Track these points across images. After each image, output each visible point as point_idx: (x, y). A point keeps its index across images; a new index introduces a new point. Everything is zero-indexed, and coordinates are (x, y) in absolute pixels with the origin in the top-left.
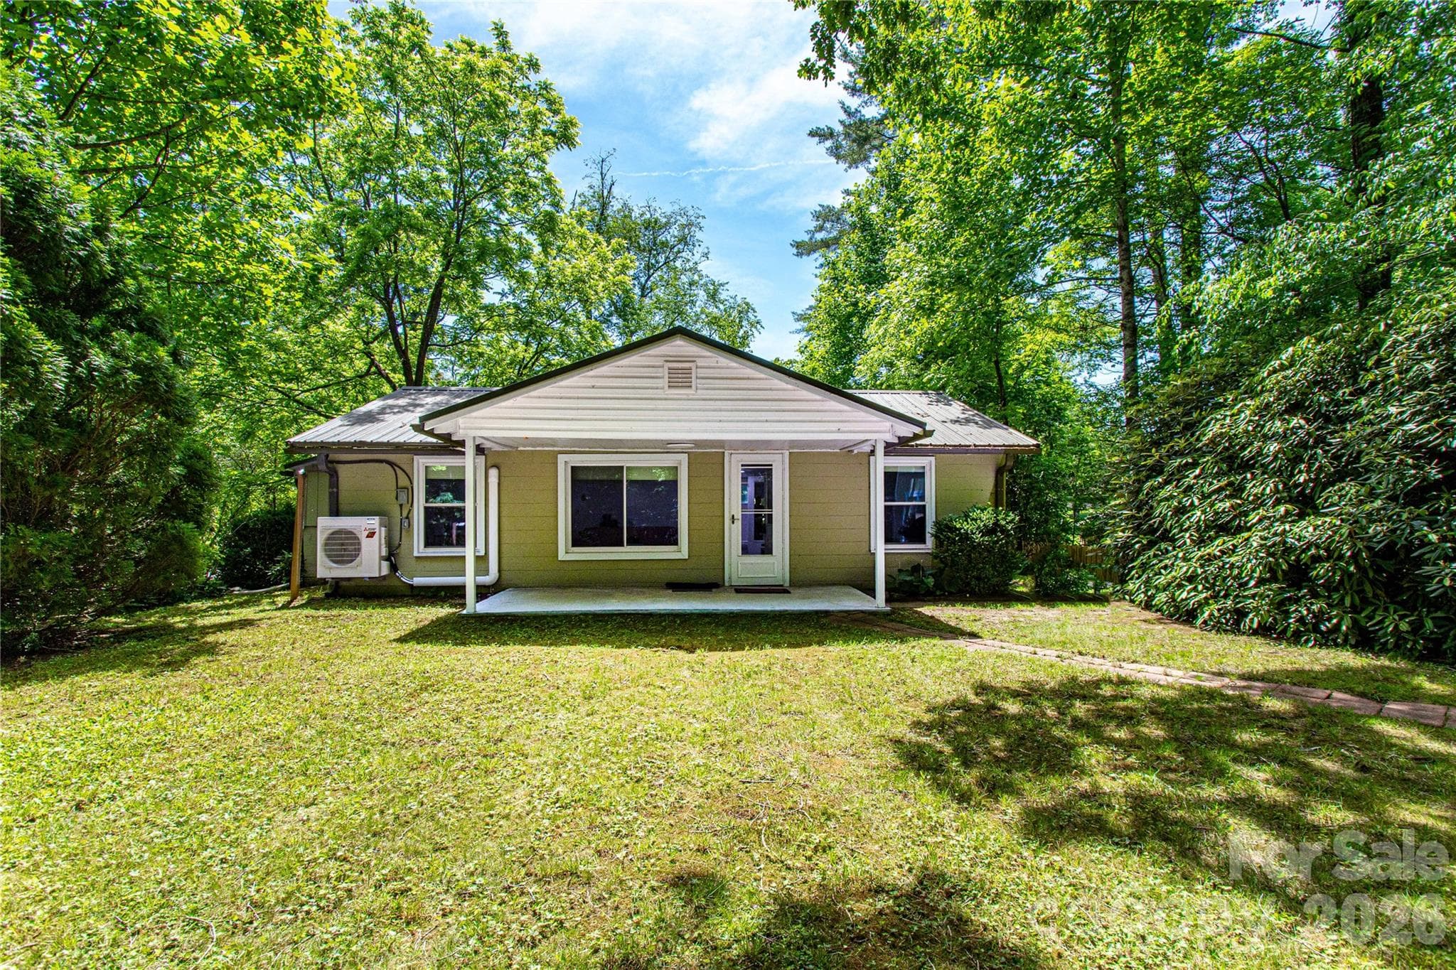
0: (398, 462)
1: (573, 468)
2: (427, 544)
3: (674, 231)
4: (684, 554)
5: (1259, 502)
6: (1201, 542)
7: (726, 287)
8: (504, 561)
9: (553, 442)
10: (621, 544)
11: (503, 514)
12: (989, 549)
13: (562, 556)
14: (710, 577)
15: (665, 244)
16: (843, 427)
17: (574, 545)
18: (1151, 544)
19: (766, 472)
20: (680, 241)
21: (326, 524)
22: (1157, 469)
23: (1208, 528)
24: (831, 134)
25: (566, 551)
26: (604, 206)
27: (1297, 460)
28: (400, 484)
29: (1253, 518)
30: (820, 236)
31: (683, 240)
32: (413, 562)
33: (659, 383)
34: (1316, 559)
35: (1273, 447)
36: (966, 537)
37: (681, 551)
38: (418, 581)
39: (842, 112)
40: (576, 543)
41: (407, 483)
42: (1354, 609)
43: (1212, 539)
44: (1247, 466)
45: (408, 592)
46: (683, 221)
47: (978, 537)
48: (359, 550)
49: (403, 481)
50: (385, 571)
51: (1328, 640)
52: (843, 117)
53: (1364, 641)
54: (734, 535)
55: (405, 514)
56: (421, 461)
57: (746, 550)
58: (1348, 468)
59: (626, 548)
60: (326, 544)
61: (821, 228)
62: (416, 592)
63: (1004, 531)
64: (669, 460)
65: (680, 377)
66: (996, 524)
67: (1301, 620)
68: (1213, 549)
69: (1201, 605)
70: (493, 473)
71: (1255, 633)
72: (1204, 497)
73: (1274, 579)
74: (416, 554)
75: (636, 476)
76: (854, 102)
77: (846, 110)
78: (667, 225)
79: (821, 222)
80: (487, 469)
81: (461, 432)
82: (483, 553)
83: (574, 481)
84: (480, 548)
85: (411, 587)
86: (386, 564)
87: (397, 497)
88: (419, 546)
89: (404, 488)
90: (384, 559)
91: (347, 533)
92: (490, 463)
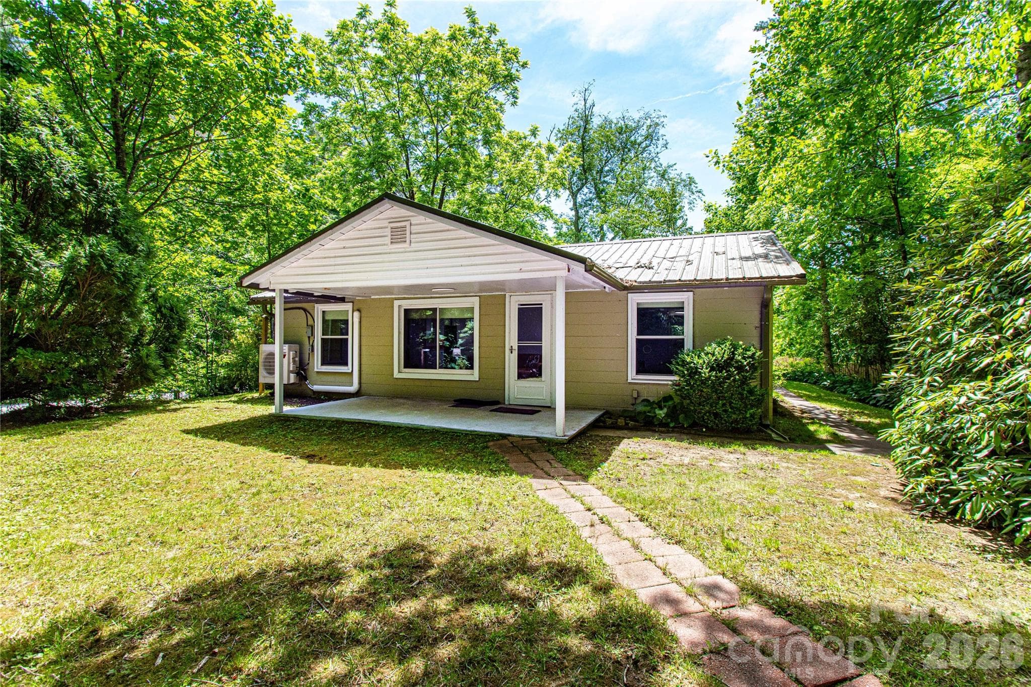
0: (309, 310)
1: (406, 310)
2: (323, 364)
3: (643, 131)
4: (476, 377)
7: (675, 167)
8: (363, 377)
10: (435, 368)
11: (363, 343)
13: (396, 375)
14: (494, 395)
15: (634, 143)
16: (524, 266)
17: (404, 368)
20: (646, 138)
25: (398, 371)
26: (587, 122)
28: (308, 322)
31: (649, 137)
32: (315, 375)
33: (385, 240)
37: (474, 374)
38: (316, 388)
40: (406, 366)
41: (312, 322)
46: (648, 122)
50: (294, 380)
54: (512, 363)
55: (311, 343)
56: (320, 308)
57: (520, 376)
59: (438, 371)
60: (264, 362)
62: (315, 395)
64: (467, 302)
65: (398, 235)
70: (356, 315)
74: (316, 370)
75: (444, 315)
78: (638, 127)
80: (353, 313)
81: (272, 286)
82: (350, 370)
83: (406, 320)
84: (350, 367)
85: (313, 391)
86: (293, 376)
87: (307, 332)
88: (317, 365)
89: (311, 326)
90: (292, 372)
91: (273, 355)
92: (356, 308)
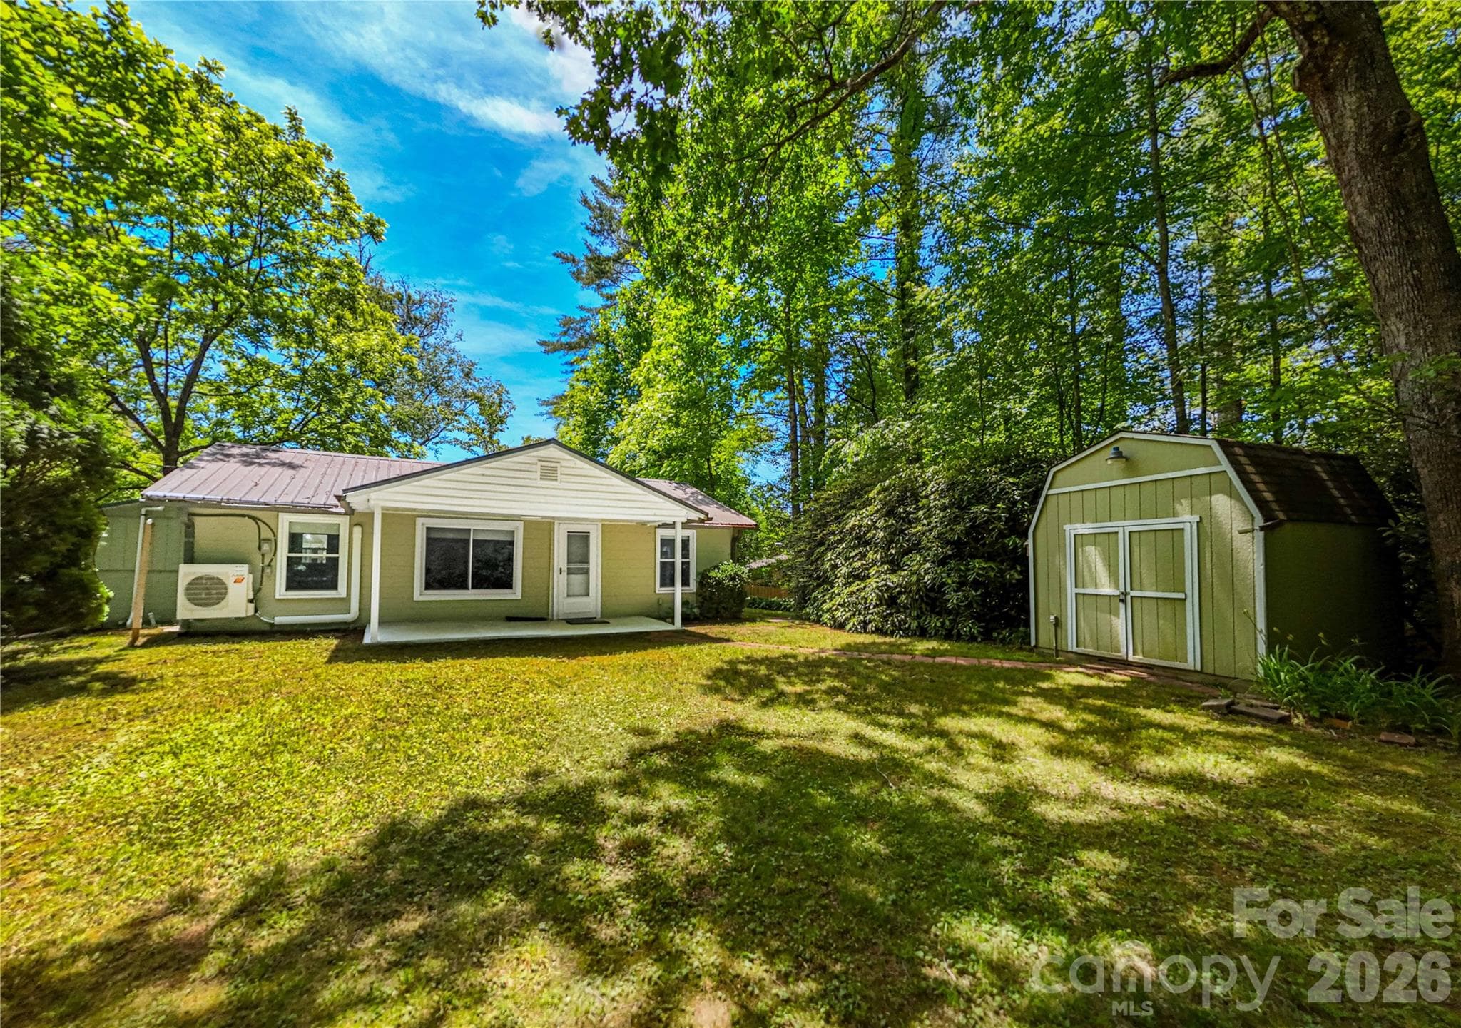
1: (428, 528)
2: (289, 588)
4: (519, 596)
5: (874, 563)
6: (847, 584)
8: (364, 601)
9: (415, 510)
10: (467, 588)
11: (364, 563)
12: (732, 590)
13: (417, 597)
14: (542, 612)
16: (658, 512)
17: (426, 589)
18: (819, 586)
19: (585, 538)
21: (187, 572)
22: (821, 543)
23: (849, 576)
24: (573, 260)
25: (420, 593)
27: (892, 541)
29: (872, 571)
30: (565, 339)
32: (275, 603)
33: (533, 475)
34: (900, 593)
35: (881, 534)
36: (719, 583)
37: (516, 593)
38: (279, 620)
39: (585, 247)
40: (428, 586)
41: (270, 536)
42: (918, 617)
43: (852, 583)
44: (867, 543)
45: (267, 628)
47: (726, 583)
48: (226, 593)
49: (266, 533)
50: (251, 612)
52: (585, 250)
54: (560, 580)
55: (266, 562)
56: (286, 518)
57: (571, 594)
59: (471, 591)
60: (187, 589)
61: (565, 333)
62: (274, 630)
64: (508, 526)
65: (549, 473)
68: (854, 588)
69: (847, 619)
70: (357, 530)
71: (873, 632)
72: (847, 559)
73: (881, 604)
74: (277, 597)
75: (480, 537)
76: (593, 241)
77: (589, 246)
79: (566, 329)
80: (351, 527)
81: (372, 502)
82: (344, 595)
83: (428, 539)
84: (342, 591)
85: (272, 625)
86: (252, 606)
87: (260, 548)
88: (280, 590)
89: (268, 540)
90: (251, 601)
91: (212, 578)
92: (354, 522)
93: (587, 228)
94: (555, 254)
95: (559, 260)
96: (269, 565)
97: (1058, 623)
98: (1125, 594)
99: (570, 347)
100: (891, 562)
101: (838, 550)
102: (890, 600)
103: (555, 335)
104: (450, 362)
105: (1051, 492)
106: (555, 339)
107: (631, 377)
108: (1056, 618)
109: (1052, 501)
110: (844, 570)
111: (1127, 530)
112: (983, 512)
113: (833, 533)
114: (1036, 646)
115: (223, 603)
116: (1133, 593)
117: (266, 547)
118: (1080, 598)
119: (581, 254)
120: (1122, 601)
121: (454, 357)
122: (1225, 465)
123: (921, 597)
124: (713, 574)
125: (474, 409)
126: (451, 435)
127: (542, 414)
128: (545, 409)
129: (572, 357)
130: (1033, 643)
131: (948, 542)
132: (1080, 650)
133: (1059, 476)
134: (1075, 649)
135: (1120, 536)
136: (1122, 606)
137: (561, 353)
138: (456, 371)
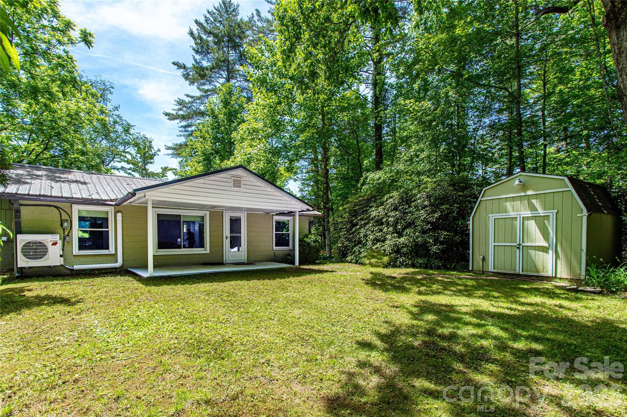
0: (62, 207)
1: (159, 214)
4: (208, 251)
8: (125, 255)
10: (181, 248)
11: (124, 234)
13: (154, 253)
14: (217, 260)
16: (288, 206)
17: (159, 248)
19: (239, 221)
21: (22, 239)
23: (374, 240)
24: (185, 67)
25: (156, 251)
27: (398, 223)
28: (63, 218)
30: (181, 113)
32: (72, 257)
33: (229, 184)
35: (391, 219)
36: (308, 244)
37: (207, 250)
38: (76, 267)
39: (193, 60)
41: (68, 218)
42: (412, 259)
43: (377, 243)
44: (383, 224)
45: (69, 272)
47: (312, 244)
48: (47, 252)
49: (65, 216)
50: (61, 263)
51: (406, 266)
52: (194, 63)
53: (413, 266)
54: (227, 243)
55: (66, 233)
56: (76, 207)
58: (409, 225)
59: (183, 249)
60: (24, 249)
61: (181, 109)
62: (74, 273)
63: (318, 242)
64: (201, 213)
65: (237, 183)
66: (316, 239)
67: (400, 262)
70: (119, 215)
74: (74, 254)
76: (198, 57)
77: (195, 60)
79: (181, 107)
80: (116, 213)
81: (147, 197)
82: (114, 253)
83: (158, 220)
84: (112, 250)
85: (72, 270)
86: (62, 258)
87: (62, 225)
88: (76, 250)
89: (67, 220)
90: (61, 256)
91: (40, 243)
92: (117, 210)
93: (194, 49)
94: (173, 63)
95: (176, 67)
96: (68, 235)
97: (484, 259)
98: (519, 245)
99: (183, 118)
100: (398, 233)
101: (367, 228)
102: (397, 250)
103: (175, 110)
104: (115, 122)
105: (483, 199)
106: (174, 113)
107: (232, 136)
108: (483, 257)
109: (483, 204)
110: (371, 237)
111: (522, 216)
112: (447, 208)
113: (362, 219)
114: (472, 270)
115: (46, 257)
116: (523, 244)
117: (66, 224)
118: (496, 247)
119: (190, 63)
120: (518, 248)
121: (118, 119)
122: (571, 188)
123: (412, 249)
124: (305, 239)
125: (132, 150)
126: (119, 165)
127: (168, 155)
128: (170, 152)
129: (184, 123)
130: (470, 269)
131: (428, 223)
132: (495, 271)
133: (487, 192)
134: (493, 270)
135: (518, 219)
136: (518, 250)
137: (178, 121)
138: (119, 128)
